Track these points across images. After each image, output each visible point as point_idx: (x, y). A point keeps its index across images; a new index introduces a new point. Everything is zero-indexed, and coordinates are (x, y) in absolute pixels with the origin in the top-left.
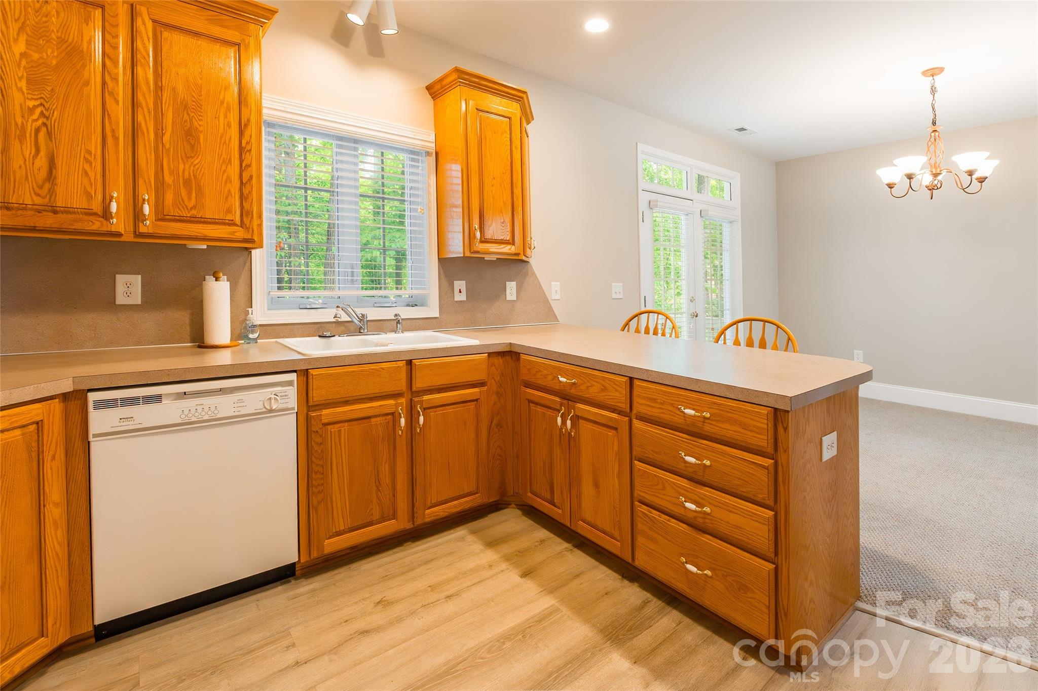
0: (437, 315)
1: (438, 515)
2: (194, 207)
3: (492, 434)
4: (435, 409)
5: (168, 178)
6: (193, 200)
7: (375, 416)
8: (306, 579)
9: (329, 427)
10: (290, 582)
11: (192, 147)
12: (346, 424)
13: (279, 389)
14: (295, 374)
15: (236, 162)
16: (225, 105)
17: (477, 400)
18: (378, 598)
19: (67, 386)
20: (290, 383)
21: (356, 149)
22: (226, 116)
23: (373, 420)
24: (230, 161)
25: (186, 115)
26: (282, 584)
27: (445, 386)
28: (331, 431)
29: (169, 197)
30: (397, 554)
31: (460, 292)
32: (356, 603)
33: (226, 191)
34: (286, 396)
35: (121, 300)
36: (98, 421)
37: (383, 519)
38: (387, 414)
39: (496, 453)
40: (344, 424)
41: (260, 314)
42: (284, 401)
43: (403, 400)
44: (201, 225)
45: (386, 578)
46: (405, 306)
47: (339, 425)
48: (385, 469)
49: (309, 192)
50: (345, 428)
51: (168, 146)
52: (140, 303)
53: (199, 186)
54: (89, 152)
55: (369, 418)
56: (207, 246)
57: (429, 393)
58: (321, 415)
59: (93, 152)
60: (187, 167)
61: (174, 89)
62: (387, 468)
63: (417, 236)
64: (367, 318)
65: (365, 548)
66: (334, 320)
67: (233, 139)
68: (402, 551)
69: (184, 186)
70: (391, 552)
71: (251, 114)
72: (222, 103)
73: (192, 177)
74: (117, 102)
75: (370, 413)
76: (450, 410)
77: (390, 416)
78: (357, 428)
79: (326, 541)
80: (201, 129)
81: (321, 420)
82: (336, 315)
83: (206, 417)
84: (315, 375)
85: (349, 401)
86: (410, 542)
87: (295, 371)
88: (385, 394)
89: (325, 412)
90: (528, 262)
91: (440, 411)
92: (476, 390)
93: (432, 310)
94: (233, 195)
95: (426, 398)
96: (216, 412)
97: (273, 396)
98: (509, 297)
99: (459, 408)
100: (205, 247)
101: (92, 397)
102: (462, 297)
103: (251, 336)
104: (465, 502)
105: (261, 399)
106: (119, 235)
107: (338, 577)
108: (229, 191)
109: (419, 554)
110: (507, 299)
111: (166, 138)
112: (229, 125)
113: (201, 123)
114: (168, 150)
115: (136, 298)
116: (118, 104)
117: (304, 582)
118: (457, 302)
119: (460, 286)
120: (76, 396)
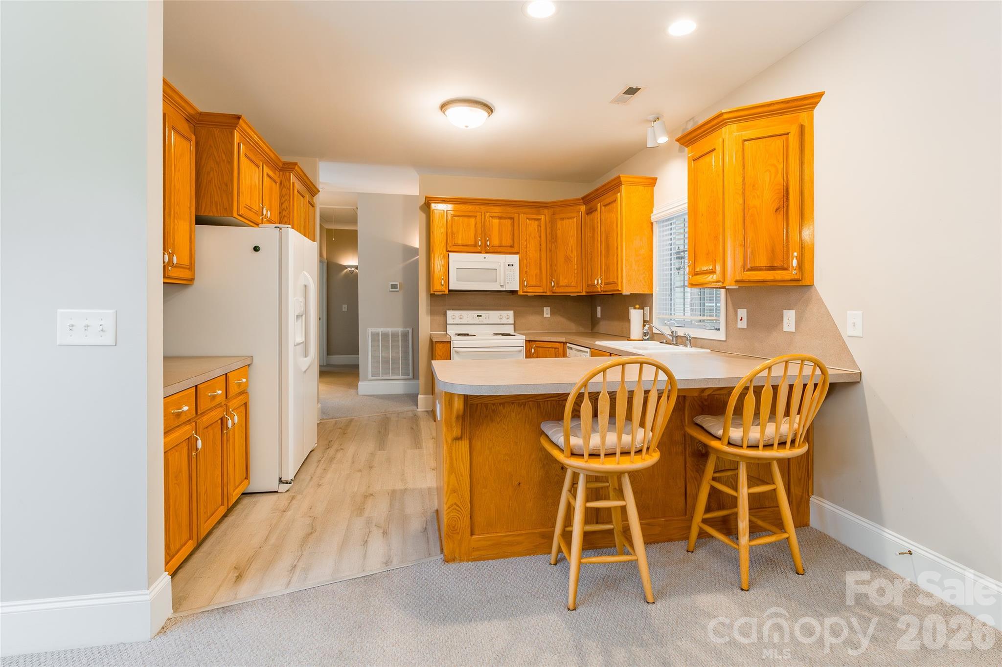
0: (725, 340)
2: (609, 278)
5: (605, 268)
14: (589, 350)
15: (615, 254)
19: (563, 340)
20: (587, 352)
25: (607, 240)
29: (605, 275)
31: (742, 319)
51: (605, 255)
53: (610, 269)
60: (608, 261)
61: (606, 231)
67: (615, 244)
69: (607, 270)
71: (618, 231)
73: (609, 265)
74: (598, 242)
80: (610, 244)
90: (812, 285)
93: (721, 334)
94: (615, 270)
98: (786, 328)
101: (568, 345)
102: (744, 324)
106: (599, 292)
110: (784, 330)
111: (605, 252)
118: (739, 328)
119: (742, 314)
120: (565, 343)
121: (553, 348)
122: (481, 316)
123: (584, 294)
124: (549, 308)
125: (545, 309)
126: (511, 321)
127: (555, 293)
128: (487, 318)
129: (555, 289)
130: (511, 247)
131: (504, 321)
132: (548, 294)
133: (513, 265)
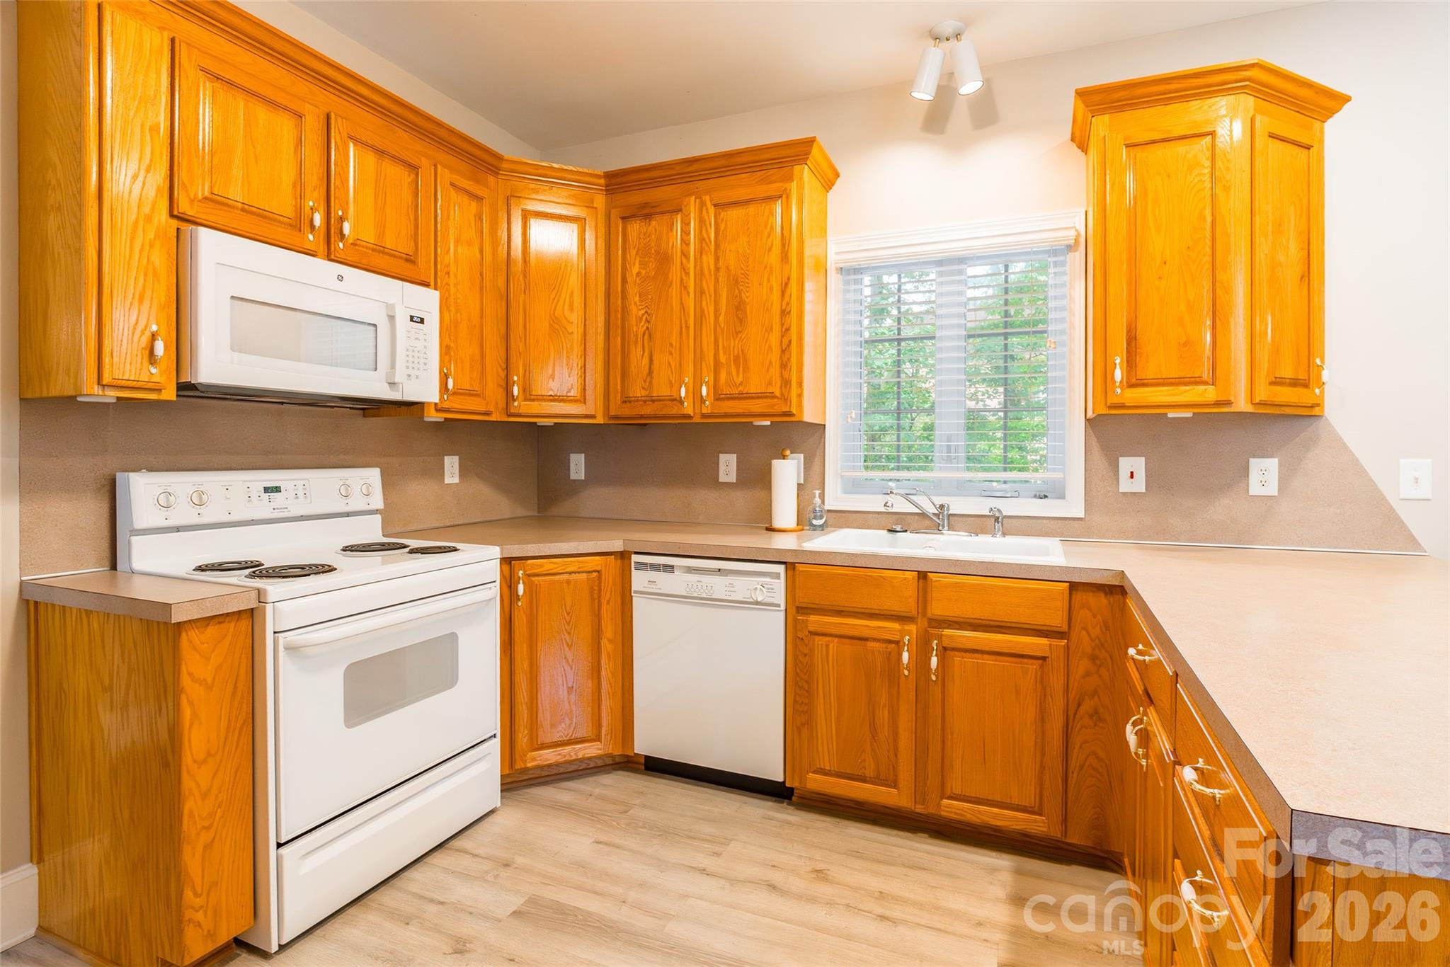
0: (1082, 515)
1: (962, 815)
2: (741, 384)
3: (1078, 727)
4: (963, 654)
5: (723, 359)
6: (741, 376)
7: (875, 640)
8: (796, 809)
9: (817, 638)
10: (783, 802)
11: (741, 321)
12: (836, 640)
13: (767, 580)
14: (783, 567)
15: (777, 328)
16: (768, 268)
17: (1044, 659)
18: (820, 866)
19: (617, 545)
20: (777, 576)
21: (961, 272)
22: (769, 280)
23: (871, 644)
24: (771, 329)
25: (736, 290)
26: (775, 801)
27: (984, 622)
28: (818, 644)
29: (723, 376)
30: (899, 839)
31: (1132, 475)
32: (800, 857)
33: (768, 362)
34: (772, 589)
35: (722, 478)
36: (639, 579)
37: (878, 780)
38: (890, 642)
39: (1087, 763)
40: (834, 639)
41: (835, 498)
42: (770, 594)
43: (913, 628)
44: (747, 401)
45: (857, 854)
46: (1032, 498)
47: (828, 639)
48: (883, 715)
49: (903, 344)
50: (834, 644)
51: (722, 326)
52: (735, 481)
53: (745, 361)
54: (671, 345)
55: (866, 639)
56: (771, 422)
57: (957, 626)
58: (807, 620)
59: (674, 345)
60: (737, 342)
61: (728, 268)
62: (886, 712)
63: (1057, 386)
64: (948, 510)
65: (871, 811)
66: (883, 509)
67: (774, 303)
68: (908, 839)
69: (734, 363)
70: (895, 832)
71: (791, 271)
72: (766, 267)
73: (740, 352)
74: (688, 293)
75: (865, 633)
76: (989, 661)
77: (893, 645)
78: (848, 648)
79: (810, 774)
80: (747, 300)
81: (807, 626)
82: (886, 503)
83: (695, 595)
84: (802, 571)
85: (843, 611)
86: (927, 835)
87: (784, 563)
88: (889, 613)
89: (813, 618)
90: (1322, 416)
91: (970, 660)
92: (1044, 641)
93: (1074, 506)
94: (774, 364)
95: (947, 632)
96: (712, 592)
97: (759, 587)
98: (1255, 488)
99: (1006, 662)
100: (768, 423)
101: (635, 558)
102: (1139, 485)
103: (815, 522)
104: (1015, 819)
105: (749, 588)
106: (689, 417)
107: (819, 824)
108: (771, 362)
109: (919, 853)
110: (1251, 493)
111: (721, 318)
112: (771, 289)
113: (748, 295)
114: (722, 330)
115: (732, 478)
116: (689, 296)
117: (791, 809)
118: (1124, 494)
119: (1132, 466)
120: (624, 556)
121: (583, 572)
122: (278, 489)
123: (600, 420)
124: (456, 458)
125: (447, 459)
126: (377, 501)
127: (519, 415)
128: (301, 494)
129: (519, 406)
130: (407, 260)
131: (357, 504)
132: (493, 418)
133: (422, 321)
